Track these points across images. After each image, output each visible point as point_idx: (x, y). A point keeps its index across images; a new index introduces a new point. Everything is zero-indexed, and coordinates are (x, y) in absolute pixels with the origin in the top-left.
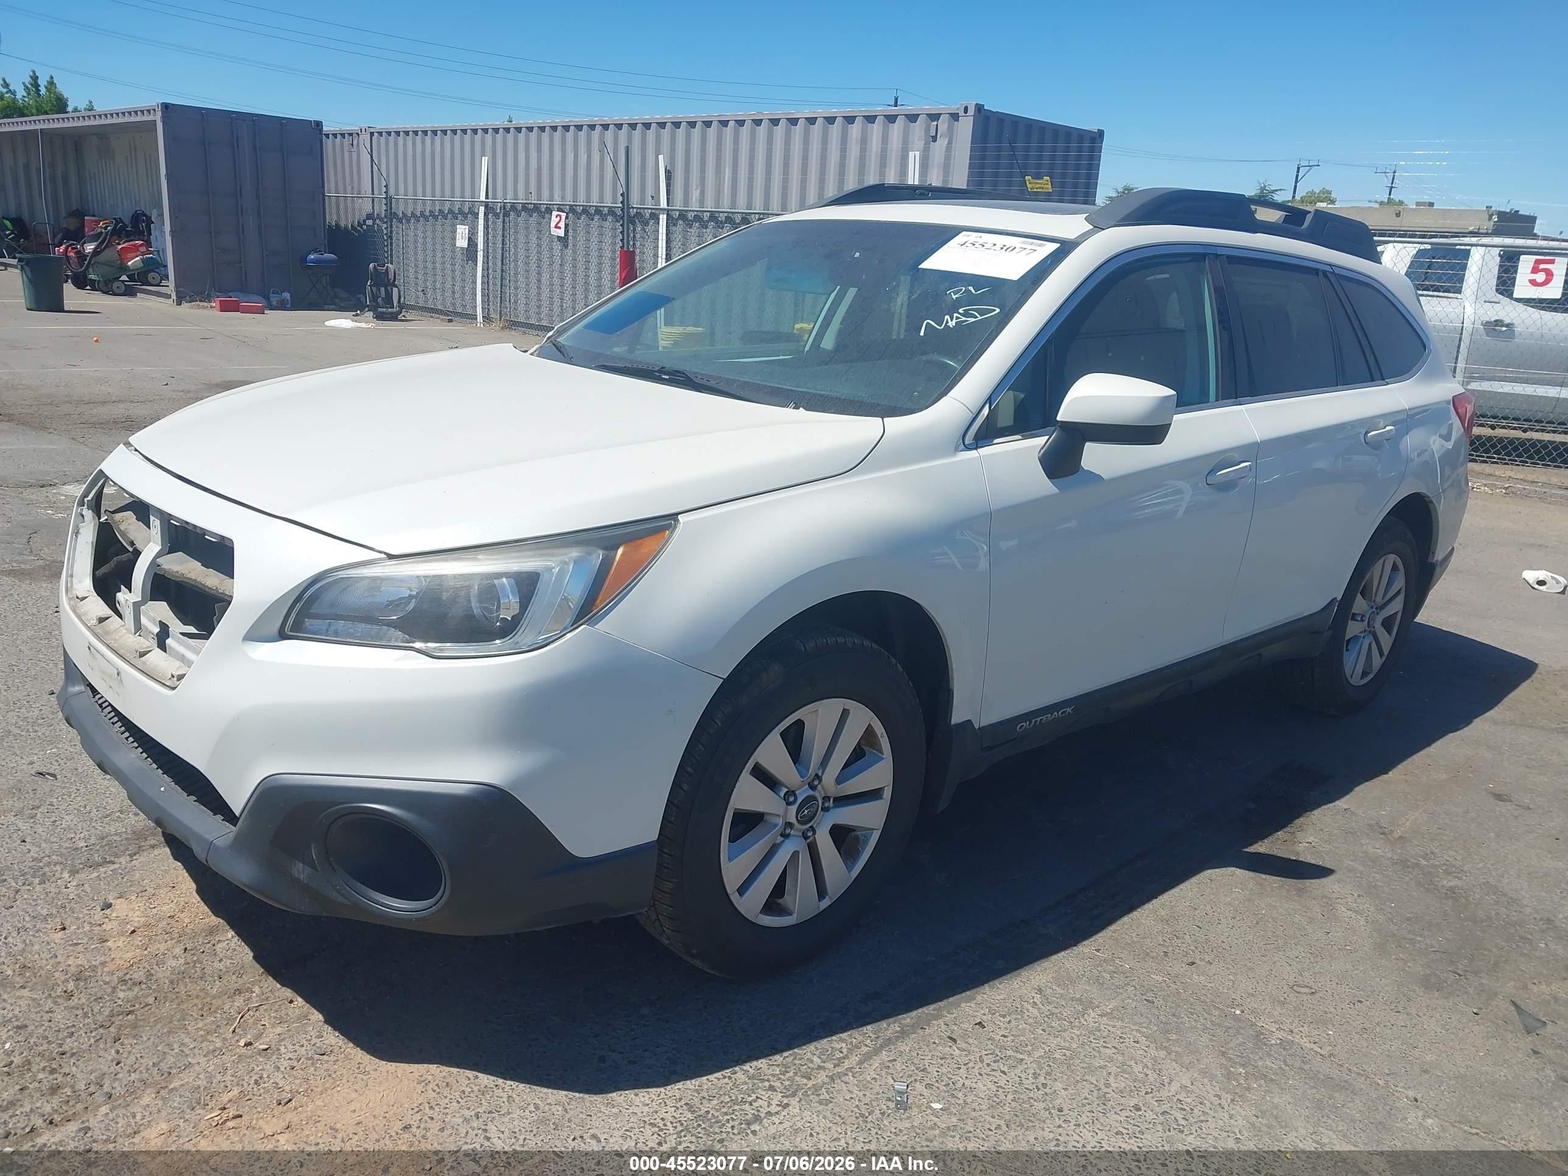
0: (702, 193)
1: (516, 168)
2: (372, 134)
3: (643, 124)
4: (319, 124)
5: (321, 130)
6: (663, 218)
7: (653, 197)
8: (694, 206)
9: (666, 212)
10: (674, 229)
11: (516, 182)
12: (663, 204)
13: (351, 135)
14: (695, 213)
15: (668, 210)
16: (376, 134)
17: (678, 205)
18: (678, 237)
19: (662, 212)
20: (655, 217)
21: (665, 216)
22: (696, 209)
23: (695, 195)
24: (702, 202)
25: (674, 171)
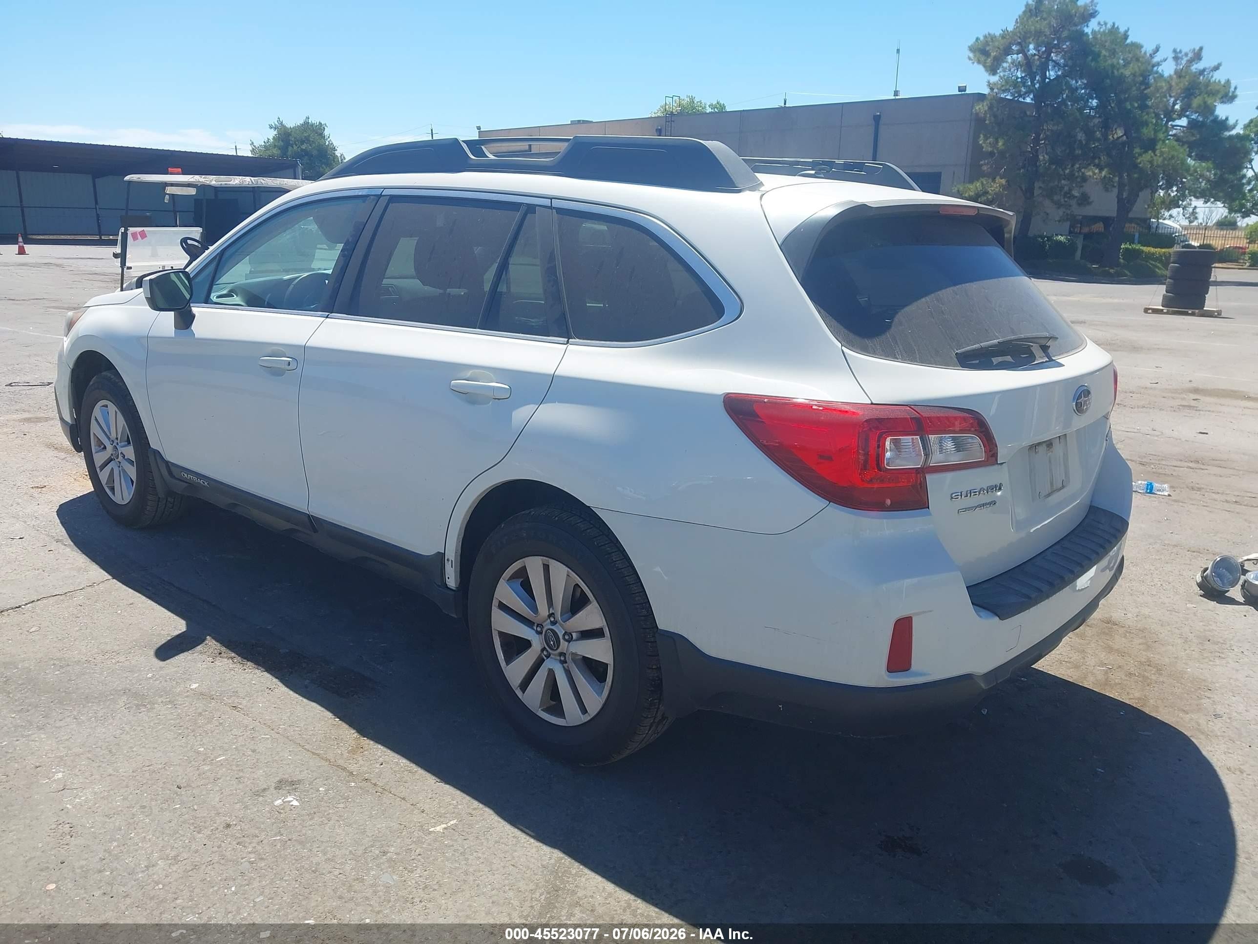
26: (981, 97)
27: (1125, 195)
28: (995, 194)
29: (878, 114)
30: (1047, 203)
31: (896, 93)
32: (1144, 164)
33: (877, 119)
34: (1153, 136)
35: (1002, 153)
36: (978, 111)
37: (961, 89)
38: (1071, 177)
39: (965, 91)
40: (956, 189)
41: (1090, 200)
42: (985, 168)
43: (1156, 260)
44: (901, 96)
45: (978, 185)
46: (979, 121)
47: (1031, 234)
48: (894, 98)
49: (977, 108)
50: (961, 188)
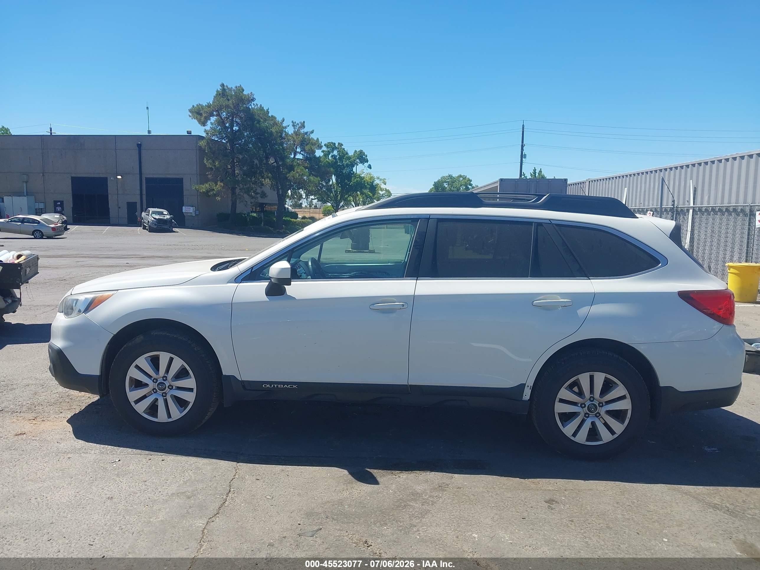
0: (709, 197)
1: (636, 192)
2: (590, 181)
3: (675, 167)
4: (566, 180)
5: (567, 183)
6: (691, 211)
7: (688, 201)
8: (705, 205)
9: (692, 208)
10: (696, 216)
11: (636, 199)
12: (692, 205)
13: (583, 183)
14: (705, 208)
15: (694, 207)
16: (591, 182)
17: (698, 205)
18: (697, 220)
19: (691, 208)
20: (688, 211)
21: (692, 210)
22: (706, 206)
23: (706, 198)
24: (709, 202)
25: (698, 188)
26: (200, 138)
27: (281, 193)
28: (218, 191)
29: (140, 143)
30: (246, 196)
31: (149, 132)
32: (290, 177)
33: (139, 146)
34: (291, 164)
35: (217, 169)
36: (201, 145)
37: (188, 132)
38: (255, 183)
39: (191, 133)
40: (195, 187)
41: (266, 195)
42: (210, 176)
43: (297, 225)
44: (152, 134)
45: (207, 185)
46: (201, 150)
47: (238, 211)
48: (148, 134)
49: (201, 143)
50: (197, 187)
